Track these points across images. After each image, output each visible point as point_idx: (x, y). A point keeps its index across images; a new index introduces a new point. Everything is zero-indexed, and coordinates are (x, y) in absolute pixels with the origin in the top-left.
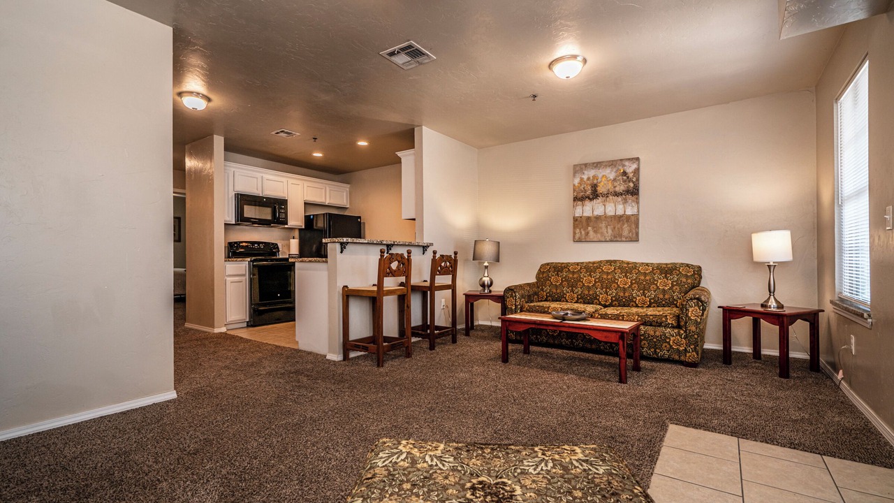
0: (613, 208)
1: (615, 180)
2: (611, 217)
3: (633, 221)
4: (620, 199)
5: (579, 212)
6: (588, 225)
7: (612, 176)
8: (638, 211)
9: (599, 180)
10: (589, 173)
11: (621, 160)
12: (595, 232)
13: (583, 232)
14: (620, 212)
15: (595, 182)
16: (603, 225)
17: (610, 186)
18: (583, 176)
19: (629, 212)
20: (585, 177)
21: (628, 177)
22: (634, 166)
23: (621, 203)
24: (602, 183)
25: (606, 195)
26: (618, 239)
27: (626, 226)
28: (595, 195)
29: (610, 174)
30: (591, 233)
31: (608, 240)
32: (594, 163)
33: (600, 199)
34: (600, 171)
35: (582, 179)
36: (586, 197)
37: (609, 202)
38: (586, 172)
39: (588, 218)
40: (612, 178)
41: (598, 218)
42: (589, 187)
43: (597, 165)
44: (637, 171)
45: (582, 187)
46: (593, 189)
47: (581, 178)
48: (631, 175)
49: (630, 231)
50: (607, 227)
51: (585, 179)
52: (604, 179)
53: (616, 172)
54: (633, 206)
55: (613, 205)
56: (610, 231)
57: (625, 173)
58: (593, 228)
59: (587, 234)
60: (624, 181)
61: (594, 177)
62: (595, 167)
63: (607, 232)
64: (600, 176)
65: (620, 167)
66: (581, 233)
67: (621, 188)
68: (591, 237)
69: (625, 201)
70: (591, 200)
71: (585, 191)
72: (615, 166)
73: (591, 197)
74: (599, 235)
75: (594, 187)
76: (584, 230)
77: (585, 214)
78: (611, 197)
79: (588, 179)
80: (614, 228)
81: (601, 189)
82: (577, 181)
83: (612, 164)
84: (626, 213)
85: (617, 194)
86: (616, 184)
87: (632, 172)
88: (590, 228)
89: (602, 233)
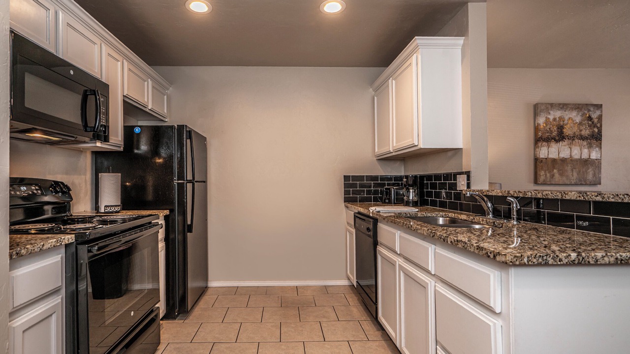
0: (578, 151)
1: (580, 124)
2: (577, 160)
3: (596, 164)
4: (585, 143)
5: (544, 152)
6: (554, 168)
7: (578, 119)
8: (601, 156)
9: (566, 122)
10: (556, 114)
11: (586, 104)
12: (561, 175)
13: (548, 175)
14: (585, 155)
15: (562, 123)
16: (569, 168)
17: (575, 129)
18: (549, 117)
19: (594, 155)
20: (551, 117)
21: (593, 123)
22: (598, 113)
23: (586, 147)
24: (568, 126)
25: (572, 138)
26: (583, 183)
27: (590, 170)
28: (560, 137)
29: (576, 117)
30: (557, 176)
31: (573, 183)
32: (560, 104)
33: (566, 142)
34: (567, 113)
35: (547, 119)
36: (552, 139)
37: (575, 146)
38: (551, 112)
39: (554, 160)
40: (578, 121)
41: (564, 160)
42: (555, 129)
43: (563, 106)
44: (600, 118)
45: (548, 127)
46: (560, 131)
47: (546, 117)
48: (596, 121)
49: (594, 175)
50: (572, 170)
51: (551, 120)
52: (570, 122)
53: (582, 116)
54: (597, 151)
55: (579, 148)
56: (575, 174)
57: (590, 118)
58: (559, 170)
59: (553, 176)
60: (590, 126)
61: (560, 118)
62: (561, 108)
63: (572, 175)
64: (566, 118)
65: (586, 112)
66: (546, 175)
67: (586, 132)
68: (556, 180)
69: (590, 146)
70: (557, 141)
71: (551, 132)
72: (581, 110)
73: (557, 138)
74: (564, 178)
75: (561, 128)
76: (549, 172)
77: (551, 156)
78: (577, 140)
79: (555, 119)
80: (580, 171)
81: (567, 131)
82: (541, 121)
83: (578, 107)
84: (591, 157)
85: (582, 138)
86: (582, 128)
87: (597, 118)
88: (555, 171)
89: (567, 176)
